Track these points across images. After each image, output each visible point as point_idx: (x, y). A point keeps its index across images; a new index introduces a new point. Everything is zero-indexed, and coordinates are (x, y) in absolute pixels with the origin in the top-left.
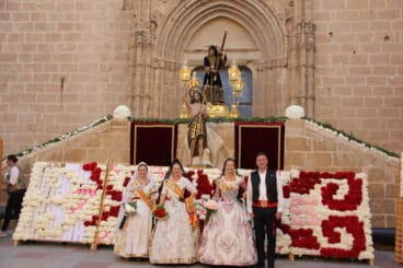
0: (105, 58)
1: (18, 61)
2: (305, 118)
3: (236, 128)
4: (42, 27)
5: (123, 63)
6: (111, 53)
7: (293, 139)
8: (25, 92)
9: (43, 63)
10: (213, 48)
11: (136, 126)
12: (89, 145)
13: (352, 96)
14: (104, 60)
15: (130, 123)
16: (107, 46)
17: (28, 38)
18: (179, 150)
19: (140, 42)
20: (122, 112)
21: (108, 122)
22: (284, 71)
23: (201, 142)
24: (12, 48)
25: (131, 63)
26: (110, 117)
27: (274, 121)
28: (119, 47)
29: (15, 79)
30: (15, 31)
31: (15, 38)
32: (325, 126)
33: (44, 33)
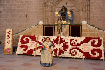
0: (36, 9)
1: (16, 11)
2: (87, 24)
3: (70, 27)
5: (41, 11)
6: (38, 8)
7: (84, 29)
8: (18, 18)
9: (22, 11)
10: (64, 6)
11: (44, 26)
12: (33, 31)
16: (37, 6)
17: (18, 5)
18: (55, 32)
19: (45, 5)
20: (41, 23)
22: (82, 12)
23: (61, 30)
24: (14, 7)
25: (43, 10)
26: (38, 24)
27: (79, 25)
28: (40, 7)
29: (15, 15)
30: (15, 3)
31: (15, 5)
32: (92, 26)
33: (22, 3)
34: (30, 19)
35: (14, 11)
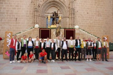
1: (5, 14)
2: (79, 28)
3: (65, 30)
4: (11, 6)
5: (31, 15)
6: (28, 13)
7: (77, 33)
8: (7, 21)
9: (11, 15)
11: (41, 29)
13: (82, 24)
14: (27, 14)
15: (39, 29)
16: (27, 11)
17: (8, 9)
20: (37, 26)
21: (34, 28)
24: (4, 11)
25: (34, 15)
27: (73, 29)
28: (30, 11)
29: (4, 18)
30: (4, 7)
33: (12, 7)
34: (20, 23)
35: (3, 14)
